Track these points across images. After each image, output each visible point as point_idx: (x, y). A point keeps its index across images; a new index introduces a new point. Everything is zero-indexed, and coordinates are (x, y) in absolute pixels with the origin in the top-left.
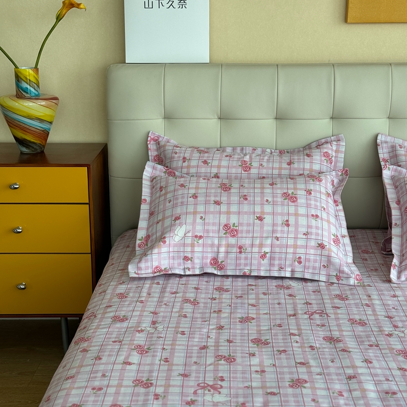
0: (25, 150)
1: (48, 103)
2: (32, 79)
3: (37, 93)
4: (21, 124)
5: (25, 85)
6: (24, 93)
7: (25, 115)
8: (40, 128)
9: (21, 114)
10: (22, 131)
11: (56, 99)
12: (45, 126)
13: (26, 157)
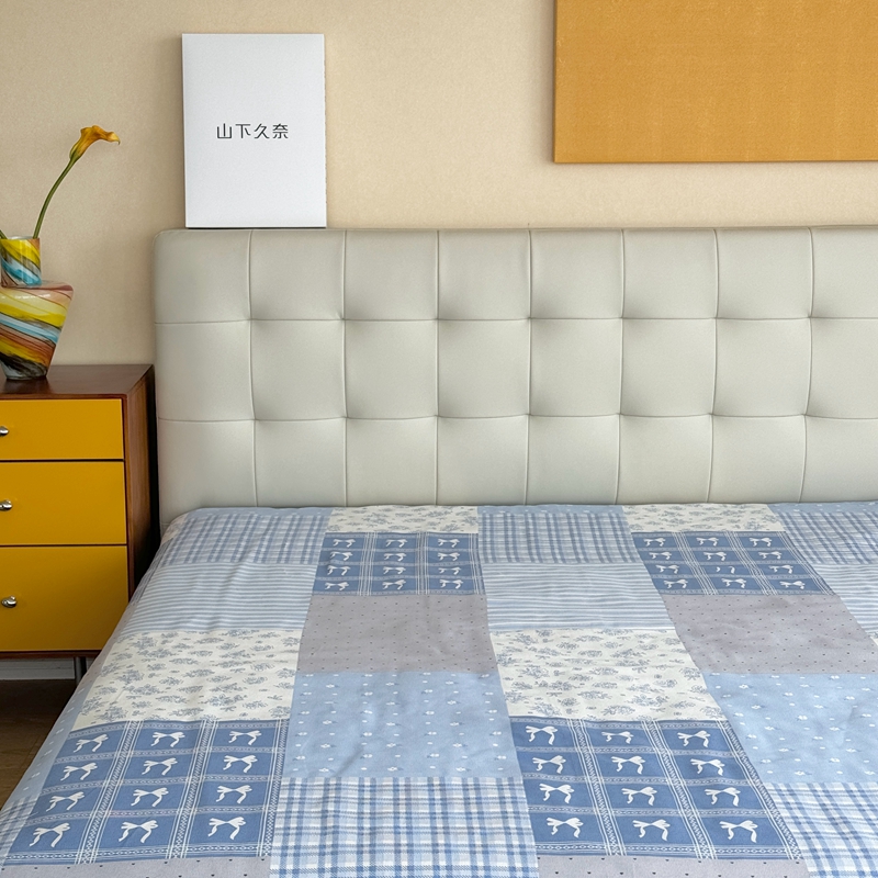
0: (14, 374)
1: (57, 295)
2: (29, 256)
3: (36, 279)
4: (10, 330)
5: (16, 266)
6: (15, 280)
7: (17, 315)
8: (41, 338)
9: (11, 313)
10: (12, 342)
11: (68, 288)
12: (49, 334)
13: (15, 386)
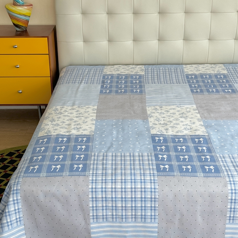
0: (18, 29)
1: (28, 7)
3: (23, 3)
4: (16, 17)
6: (17, 3)
7: (18, 13)
8: (25, 19)
9: (16, 13)
11: (31, 5)
12: (27, 18)
13: (19, 33)
